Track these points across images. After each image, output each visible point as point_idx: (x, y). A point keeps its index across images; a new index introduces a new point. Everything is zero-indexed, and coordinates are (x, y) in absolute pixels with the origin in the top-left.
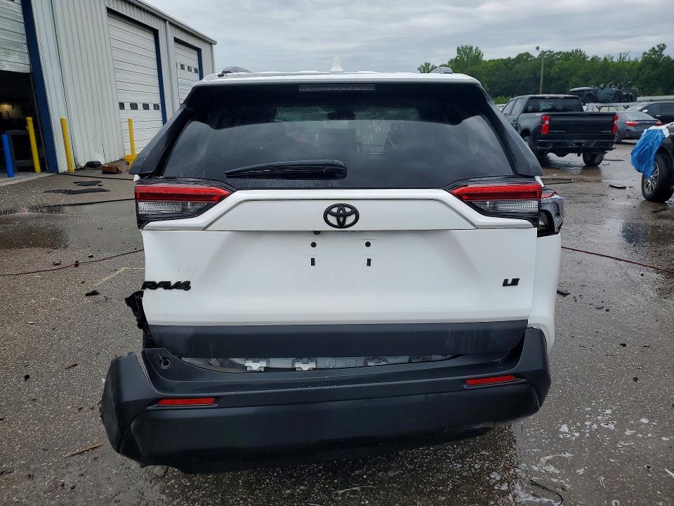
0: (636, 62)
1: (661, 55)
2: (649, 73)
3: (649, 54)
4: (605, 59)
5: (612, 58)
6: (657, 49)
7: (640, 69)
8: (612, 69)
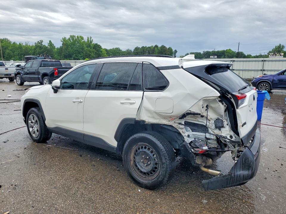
0: (32, 46)
1: (42, 44)
2: (39, 51)
3: (37, 44)
4: (20, 44)
5: (23, 44)
6: (40, 42)
7: (35, 49)
8: (24, 48)
